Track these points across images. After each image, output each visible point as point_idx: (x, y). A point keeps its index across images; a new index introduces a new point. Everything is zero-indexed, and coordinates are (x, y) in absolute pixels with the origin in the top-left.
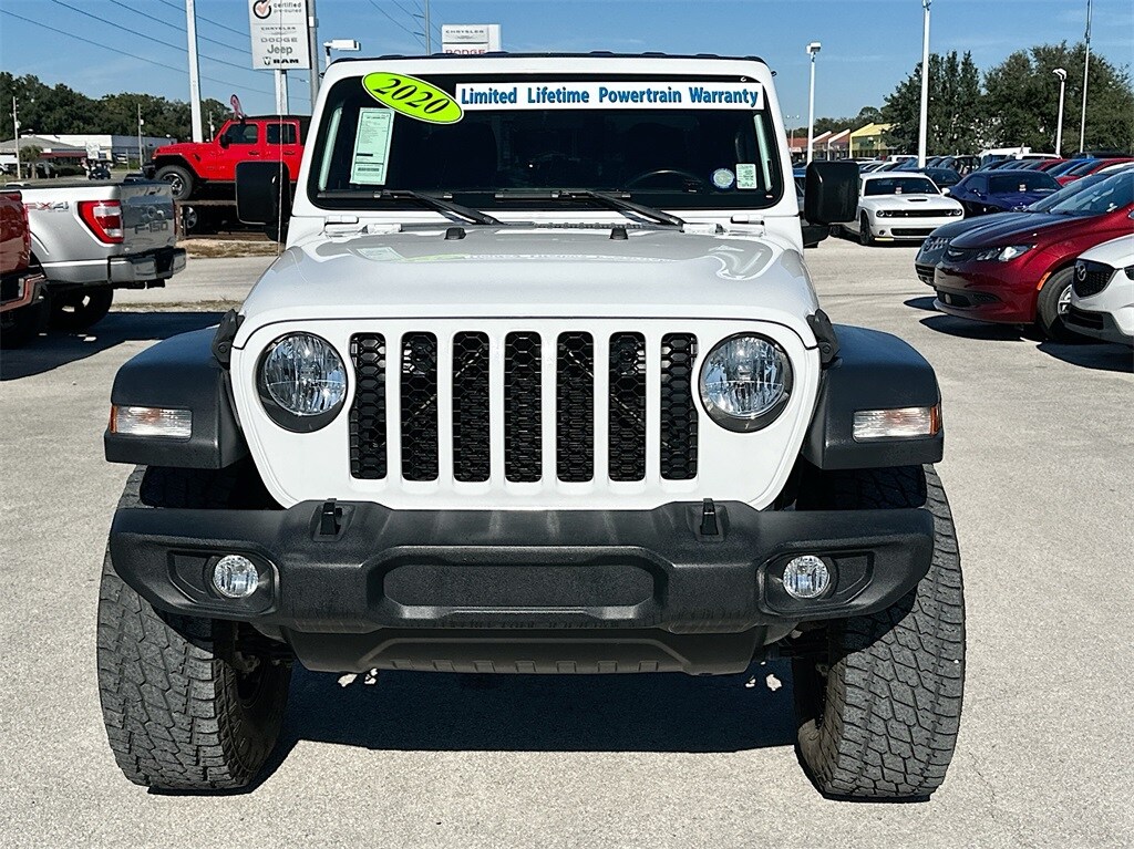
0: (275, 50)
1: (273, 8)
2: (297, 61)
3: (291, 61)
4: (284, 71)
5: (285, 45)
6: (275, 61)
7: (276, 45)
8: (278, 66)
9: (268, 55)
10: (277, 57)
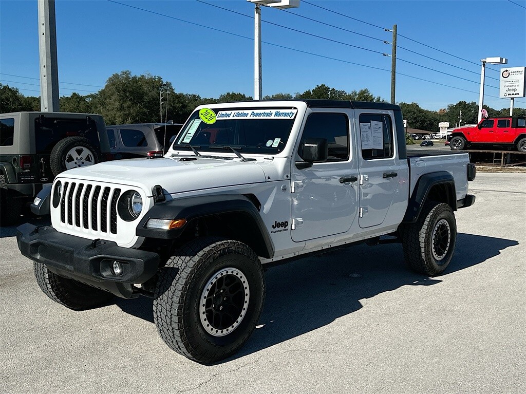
0: (509, 90)
1: (510, 74)
2: (518, 94)
3: (516, 94)
4: (512, 98)
5: (514, 88)
6: (509, 95)
7: (510, 88)
8: (510, 96)
9: (506, 92)
10: (509, 92)
